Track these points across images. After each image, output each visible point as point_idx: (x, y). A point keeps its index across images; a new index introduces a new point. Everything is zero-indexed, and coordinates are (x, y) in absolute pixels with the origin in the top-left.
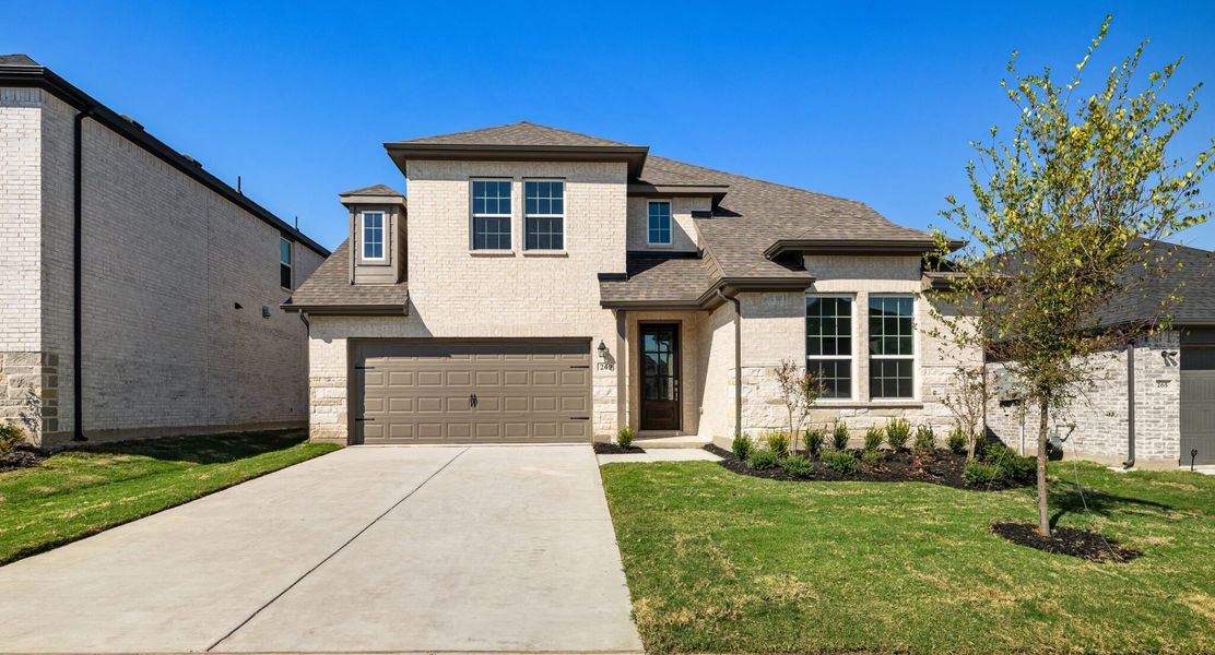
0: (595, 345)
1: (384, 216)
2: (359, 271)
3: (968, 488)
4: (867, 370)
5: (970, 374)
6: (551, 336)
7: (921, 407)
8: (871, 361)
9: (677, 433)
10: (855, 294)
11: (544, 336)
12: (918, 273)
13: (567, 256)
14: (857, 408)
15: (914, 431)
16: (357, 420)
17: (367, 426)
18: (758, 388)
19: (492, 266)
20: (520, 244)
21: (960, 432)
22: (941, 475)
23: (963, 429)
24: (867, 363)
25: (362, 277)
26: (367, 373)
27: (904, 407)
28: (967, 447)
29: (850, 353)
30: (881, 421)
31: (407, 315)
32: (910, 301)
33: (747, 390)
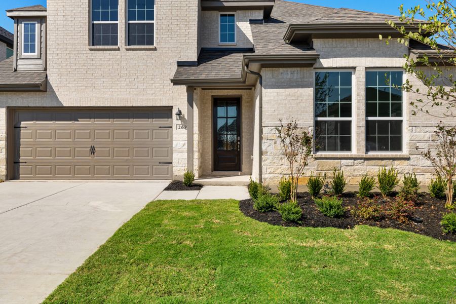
0: (175, 111)
1: (37, 25)
2: (20, 62)
3: (445, 238)
4: (363, 129)
5: (449, 132)
6: (144, 105)
7: (408, 159)
8: (367, 122)
9: (239, 173)
10: (354, 68)
11: (139, 105)
12: (406, 52)
13: (155, 49)
14: (355, 159)
15: (401, 179)
16: (15, 163)
17: (22, 167)
18: (275, 143)
19: (104, 57)
20: (123, 41)
21: (440, 181)
22: (421, 222)
23: (443, 178)
24: (363, 123)
25: (23, 66)
26: (22, 131)
27: (394, 159)
28: (446, 192)
29: (350, 116)
30: (373, 170)
31: (46, 91)
32: (400, 74)
33: (267, 145)
